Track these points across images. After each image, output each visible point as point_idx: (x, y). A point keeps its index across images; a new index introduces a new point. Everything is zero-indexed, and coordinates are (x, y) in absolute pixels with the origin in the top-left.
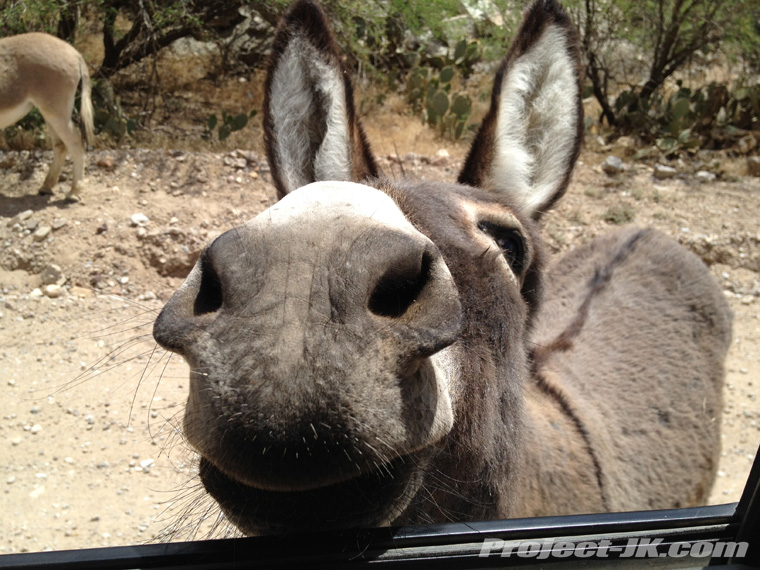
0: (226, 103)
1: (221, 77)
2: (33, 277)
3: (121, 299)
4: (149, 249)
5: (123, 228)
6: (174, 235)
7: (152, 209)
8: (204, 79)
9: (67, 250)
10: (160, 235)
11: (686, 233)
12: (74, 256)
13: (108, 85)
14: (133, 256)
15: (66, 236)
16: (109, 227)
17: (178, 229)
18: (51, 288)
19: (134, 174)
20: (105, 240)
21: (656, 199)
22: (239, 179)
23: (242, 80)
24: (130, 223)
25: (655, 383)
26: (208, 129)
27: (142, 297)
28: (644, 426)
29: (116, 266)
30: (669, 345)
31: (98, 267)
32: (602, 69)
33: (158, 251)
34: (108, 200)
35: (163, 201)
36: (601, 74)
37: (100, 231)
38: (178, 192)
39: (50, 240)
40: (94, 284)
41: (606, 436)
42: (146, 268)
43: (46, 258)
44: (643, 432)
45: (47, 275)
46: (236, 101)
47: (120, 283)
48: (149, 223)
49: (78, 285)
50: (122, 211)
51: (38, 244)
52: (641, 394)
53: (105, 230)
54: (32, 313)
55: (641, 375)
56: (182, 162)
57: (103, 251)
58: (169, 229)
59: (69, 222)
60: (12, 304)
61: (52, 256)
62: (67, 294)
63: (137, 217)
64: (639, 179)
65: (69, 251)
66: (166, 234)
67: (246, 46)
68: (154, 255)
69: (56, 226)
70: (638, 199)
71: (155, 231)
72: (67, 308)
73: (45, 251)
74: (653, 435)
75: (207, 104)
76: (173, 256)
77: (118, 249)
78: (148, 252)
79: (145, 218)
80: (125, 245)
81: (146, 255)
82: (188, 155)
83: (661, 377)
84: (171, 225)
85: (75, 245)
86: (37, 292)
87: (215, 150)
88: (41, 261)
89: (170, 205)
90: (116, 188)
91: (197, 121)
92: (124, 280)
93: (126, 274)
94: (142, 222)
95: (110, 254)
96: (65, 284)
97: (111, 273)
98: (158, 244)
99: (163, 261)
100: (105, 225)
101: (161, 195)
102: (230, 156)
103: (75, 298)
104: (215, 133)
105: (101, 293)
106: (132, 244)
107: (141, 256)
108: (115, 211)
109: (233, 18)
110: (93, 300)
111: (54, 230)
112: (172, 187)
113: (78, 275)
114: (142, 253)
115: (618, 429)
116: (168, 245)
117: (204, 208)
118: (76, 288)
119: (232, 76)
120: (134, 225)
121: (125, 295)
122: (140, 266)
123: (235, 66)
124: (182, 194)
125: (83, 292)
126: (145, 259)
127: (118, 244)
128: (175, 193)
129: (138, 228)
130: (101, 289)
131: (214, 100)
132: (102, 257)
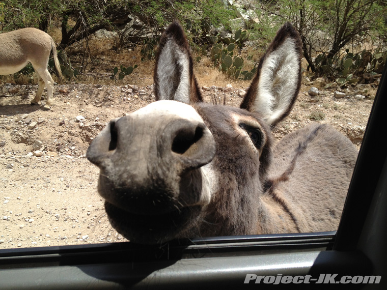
0: (122, 61)
1: (119, 49)
2: (28, 146)
3: (71, 157)
4: (85, 133)
5: (73, 122)
6: (97, 126)
7: (86, 113)
8: (111, 49)
9: (45, 133)
10: (90, 126)
11: (350, 125)
12: (48, 136)
13: (64, 53)
14: (77, 136)
15: (45, 126)
16: (65, 122)
17: (99, 123)
18: (37, 152)
19: (77, 96)
20: (64, 129)
21: (336, 109)
22: (129, 99)
23: (130, 50)
24: (76, 120)
25: (328, 197)
26: (113, 74)
27: (82, 156)
28: (322, 217)
29: (69, 141)
30: (334, 179)
31: (61, 141)
32: (308, 44)
33: (90, 134)
34: (65, 109)
35: (92, 110)
36: (308, 46)
37: (61, 124)
38: (99, 105)
39: (36, 129)
40: (58, 150)
41: (305, 221)
42: (84, 142)
43: (35, 137)
44: (322, 220)
45: (35, 146)
46: (127, 60)
47: (71, 149)
48: (85, 120)
49: (50, 150)
50: (72, 115)
51: (31, 130)
52: (321, 202)
53: (64, 124)
54: (28, 164)
55: (321, 192)
56: (101, 90)
57: (63, 134)
58: (95, 123)
59: (46, 120)
60: (18, 160)
61: (38, 136)
62: (45, 155)
63: (79, 117)
64: (327, 98)
65: (46, 134)
66: (93, 126)
67: (132, 33)
68: (87, 136)
69: (39, 122)
70: (326, 108)
71: (88, 124)
72: (45, 162)
73: (34, 134)
74: (327, 221)
75: (113, 62)
77: (70, 133)
79: (83, 118)
80: (73, 131)
81: (84, 135)
82: (104, 87)
83: (331, 194)
84: (96, 121)
85: (49, 131)
86: (31, 154)
87: (117, 84)
88: (32, 139)
89: (95, 111)
90: (68, 103)
91: (108, 70)
92: (73, 148)
93: (74, 145)
94: (81, 120)
95: (66, 135)
96: (44, 150)
97: (66, 145)
98: (89, 131)
99: (92, 139)
100: (63, 121)
101: (91, 106)
102: (125, 87)
103: (49, 157)
104: (117, 76)
105: (62, 155)
106: (76, 130)
108: (68, 114)
109: (125, 20)
110: (58, 158)
111: (39, 123)
112: (96, 103)
113: (50, 145)
114: (82, 135)
115: (310, 218)
116: (94, 131)
117: (112, 113)
118: (49, 152)
119: (125, 47)
120: (78, 121)
121: (74, 155)
122: (81, 141)
123: (126, 43)
124: (101, 106)
125: (52, 154)
126: (83, 138)
127: (70, 130)
128: (98, 106)
129: (79, 123)
130: (62, 152)
131: (116, 60)
132: (62, 137)
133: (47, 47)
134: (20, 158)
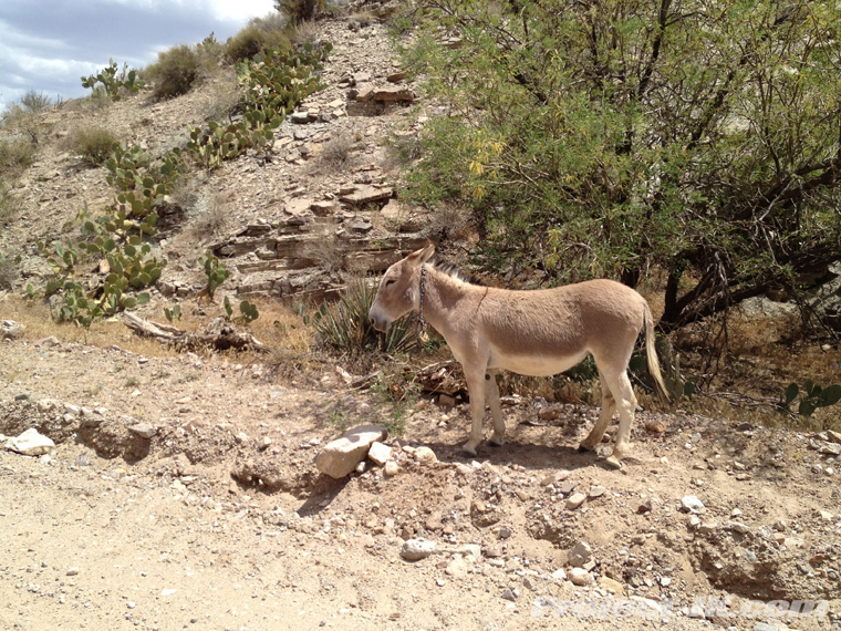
1: (799, 343)
2: (559, 551)
4: (702, 546)
5: (671, 510)
6: (737, 534)
7: (708, 492)
8: (777, 343)
9: (601, 526)
10: (717, 531)
12: (608, 536)
14: (680, 551)
15: (602, 509)
16: (654, 507)
17: (742, 525)
18: (577, 572)
19: (687, 445)
20: (647, 523)
22: (830, 470)
23: (827, 347)
24: (679, 506)
26: (784, 401)
29: (656, 559)
31: (635, 555)
33: (714, 551)
34: (655, 472)
35: (725, 486)
37: (642, 510)
38: (744, 475)
39: (583, 510)
40: (627, 577)
42: (695, 572)
43: (576, 531)
45: (574, 554)
46: (819, 371)
47: (659, 583)
48: (703, 510)
49: (608, 574)
50: (670, 490)
51: (570, 513)
53: (649, 510)
56: (750, 437)
57: (643, 536)
58: (731, 523)
59: (608, 493)
60: (532, 582)
61: (584, 531)
62: (595, 584)
63: (690, 500)
65: (603, 530)
66: (726, 530)
68: (706, 555)
69: (592, 495)
71: (712, 524)
73: (576, 523)
76: (732, 562)
77: (661, 538)
78: (699, 549)
79: (700, 504)
80: (671, 535)
81: (696, 552)
82: (759, 430)
84: (733, 517)
85: (611, 522)
86: (561, 573)
87: (790, 427)
88: (569, 535)
89: (732, 490)
90: (664, 459)
92: (666, 581)
93: (667, 574)
94: (695, 507)
95: (651, 542)
96: (593, 570)
97: (650, 568)
98: (714, 541)
99: (719, 566)
100: (649, 503)
101: (720, 475)
102: (817, 437)
103: (603, 592)
104: (795, 407)
105: (635, 594)
106: (678, 534)
107: (690, 553)
108: (661, 487)
109: (820, 276)
111: (590, 498)
112: (735, 468)
113: (610, 561)
114: (692, 550)
116: (728, 546)
117: (779, 502)
118: (605, 577)
120: (685, 510)
122: (687, 566)
123: (818, 330)
124: (748, 479)
125: (612, 586)
126: (694, 559)
127: (662, 531)
128: (739, 476)
129: (689, 515)
130: (635, 586)
131: (789, 368)
132: (641, 544)
133: (633, 321)
134: (536, 579)
